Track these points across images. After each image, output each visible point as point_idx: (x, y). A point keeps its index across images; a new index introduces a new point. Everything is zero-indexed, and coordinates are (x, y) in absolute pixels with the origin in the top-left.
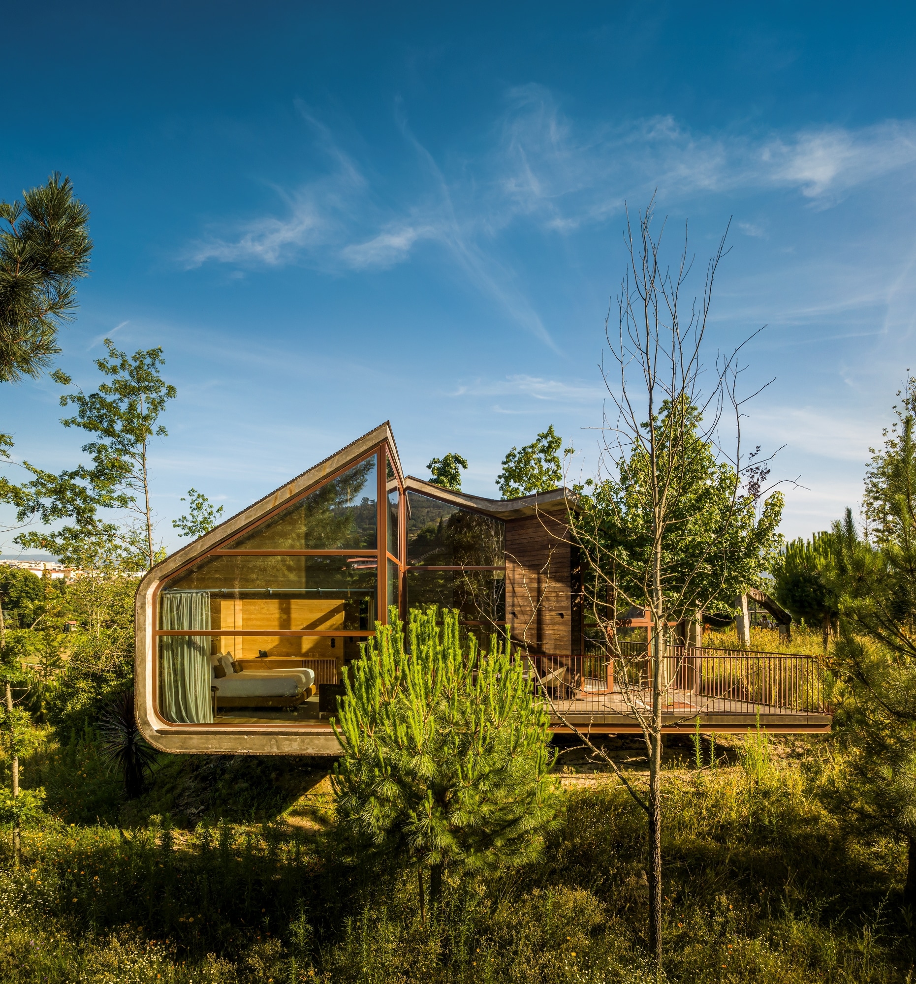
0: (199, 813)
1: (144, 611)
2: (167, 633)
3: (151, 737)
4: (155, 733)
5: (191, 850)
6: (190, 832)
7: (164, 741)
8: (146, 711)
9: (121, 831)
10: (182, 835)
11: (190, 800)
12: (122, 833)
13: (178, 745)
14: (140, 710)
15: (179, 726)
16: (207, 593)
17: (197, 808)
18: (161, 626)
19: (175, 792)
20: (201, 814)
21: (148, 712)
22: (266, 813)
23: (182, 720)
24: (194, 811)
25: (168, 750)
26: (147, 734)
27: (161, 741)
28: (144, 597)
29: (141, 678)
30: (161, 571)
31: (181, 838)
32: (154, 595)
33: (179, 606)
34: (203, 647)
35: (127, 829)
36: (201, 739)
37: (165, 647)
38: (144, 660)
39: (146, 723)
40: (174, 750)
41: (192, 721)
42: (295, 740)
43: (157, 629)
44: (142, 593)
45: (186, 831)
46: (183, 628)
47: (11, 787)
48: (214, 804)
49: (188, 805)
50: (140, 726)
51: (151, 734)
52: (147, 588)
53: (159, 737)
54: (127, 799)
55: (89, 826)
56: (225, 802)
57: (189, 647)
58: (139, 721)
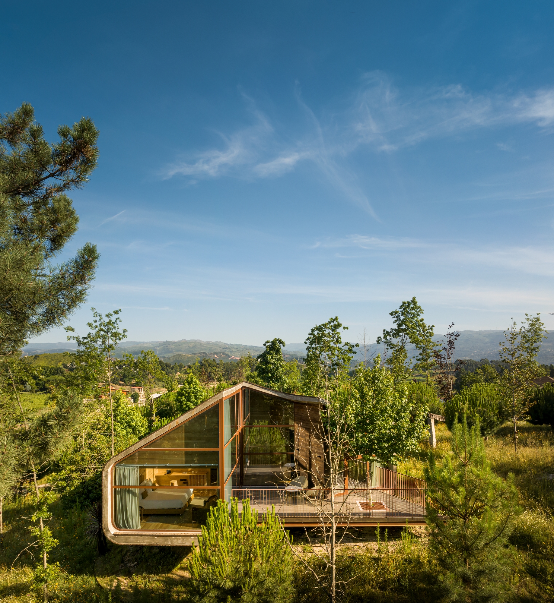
0: (134, 566)
1: (107, 478)
2: (118, 487)
3: (111, 537)
4: (112, 535)
5: (130, 589)
6: (129, 577)
7: (117, 539)
8: (108, 525)
9: (96, 578)
10: (125, 579)
11: (129, 558)
12: (96, 579)
13: (123, 541)
14: (105, 525)
15: (124, 530)
16: (137, 467)
17: (133, 563)
18: (115, 484)
19: (122, 553)
20: (135, 567)
21: (109, 525)
22: (167, 568)
23: (125, 527)
24: (132, 565)
25: (119, 543)
26: (108, 536)
27: (115, 539)
28: (107, 472)
29: (105, 510)
30: (115, 460)
31: (125, 581)
32: (112, 469)
33: (124, 473)
34: (136, 493)
35: (98, 576)
36: (134, 538)
37: (117, 492)
38: (107, 502)
39: (108, 531)
40: (122, 543)
41: (130, 528)
42: (180, 539)
43: (113, 485)
44: (106, 470)
45: (127, 577)
46: (125, 485)
47: (43, 564)
48: (142, 561)
49: (129, 561)
50: (105, 532)
51: (110, 536)
52: (108, 468)
53: (114, 537)
54: (98, 556)
55: (80, 575)
56: (147, 561)
57: (129, 493)
58: (104, 530)
